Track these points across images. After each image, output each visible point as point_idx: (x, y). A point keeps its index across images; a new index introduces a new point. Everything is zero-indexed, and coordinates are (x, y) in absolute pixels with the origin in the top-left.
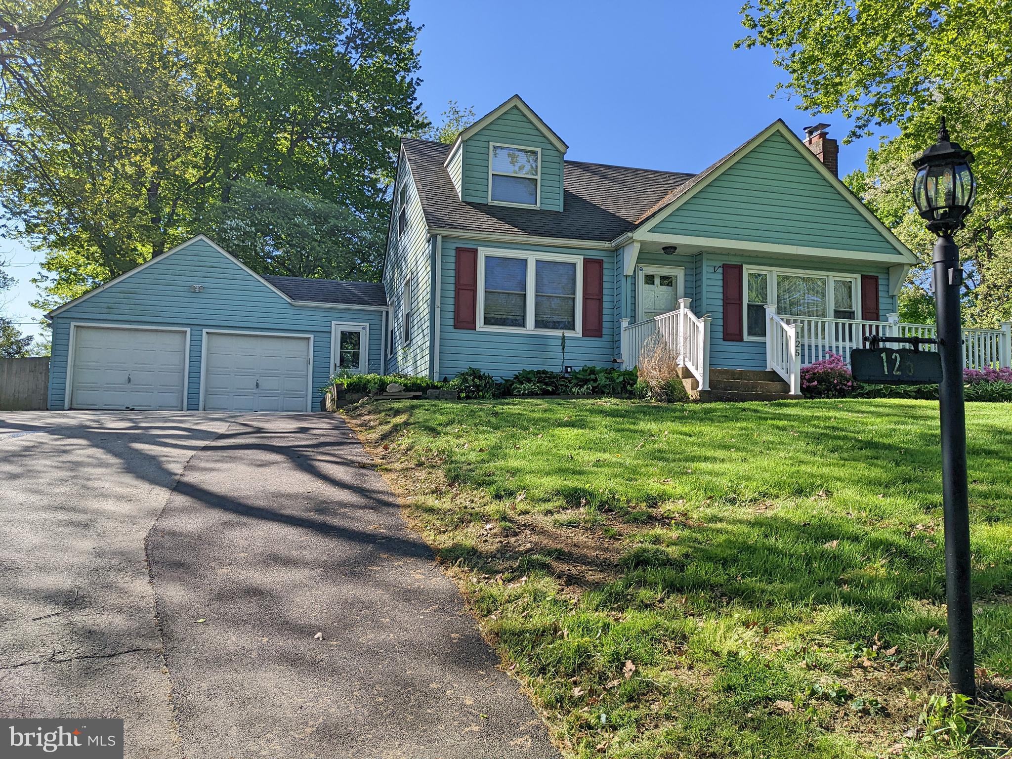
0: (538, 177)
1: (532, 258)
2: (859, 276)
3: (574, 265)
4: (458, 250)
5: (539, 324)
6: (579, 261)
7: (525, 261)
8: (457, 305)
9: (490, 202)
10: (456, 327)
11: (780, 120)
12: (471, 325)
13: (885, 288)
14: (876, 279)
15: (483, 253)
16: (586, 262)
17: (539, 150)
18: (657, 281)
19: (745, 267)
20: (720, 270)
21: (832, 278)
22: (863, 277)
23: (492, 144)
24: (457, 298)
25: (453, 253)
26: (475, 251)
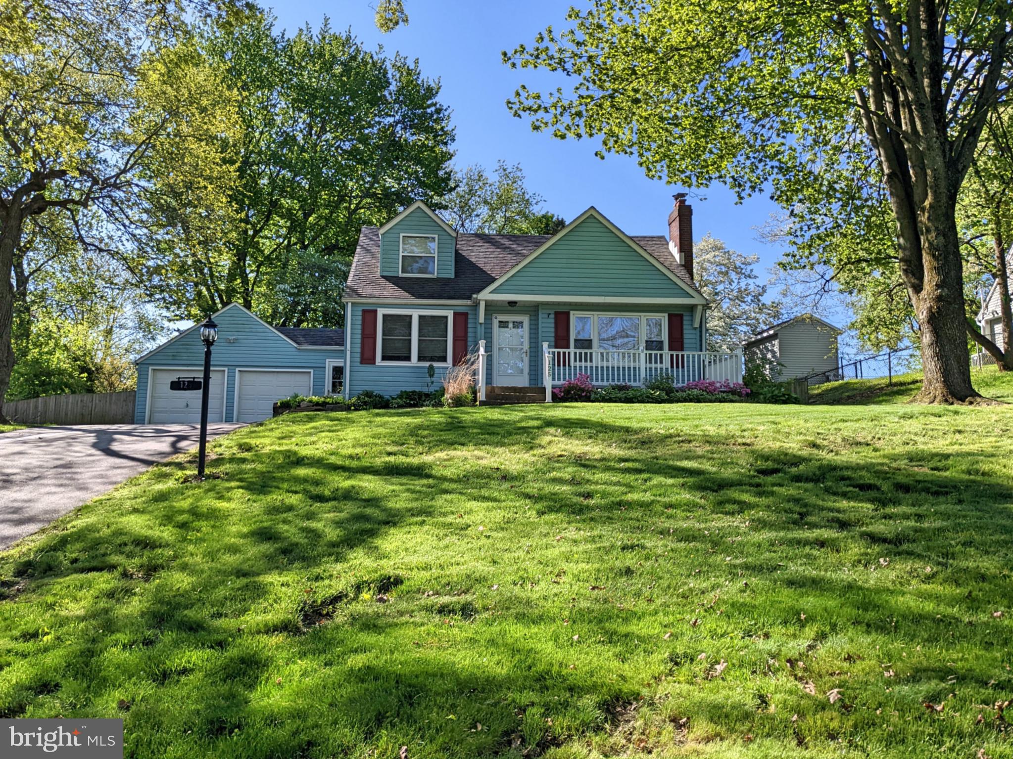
0: (436, 256)
1: (415, 314)
2: (666, 315)
3: (446, 317)
4: (364, 311)
5: (421, 358)
6: (450, 314)
7: (411, 316)
8: (363, 348)
9: (401, 275)
10: (362, 363)
11: (592, 207)
12: (372, 361)
13: (689, 323)
14: (681, 316)
15: (381, 312)
16: (455, 314)
17: (436, 236)
18: (511, 325)
19: (572, 313)
20: (552, 316)
21: (644, 317)
22: (670, 316)
23: (402, 235)
24: (363, 344)
25: (360, 313)
26: (376, 311)
